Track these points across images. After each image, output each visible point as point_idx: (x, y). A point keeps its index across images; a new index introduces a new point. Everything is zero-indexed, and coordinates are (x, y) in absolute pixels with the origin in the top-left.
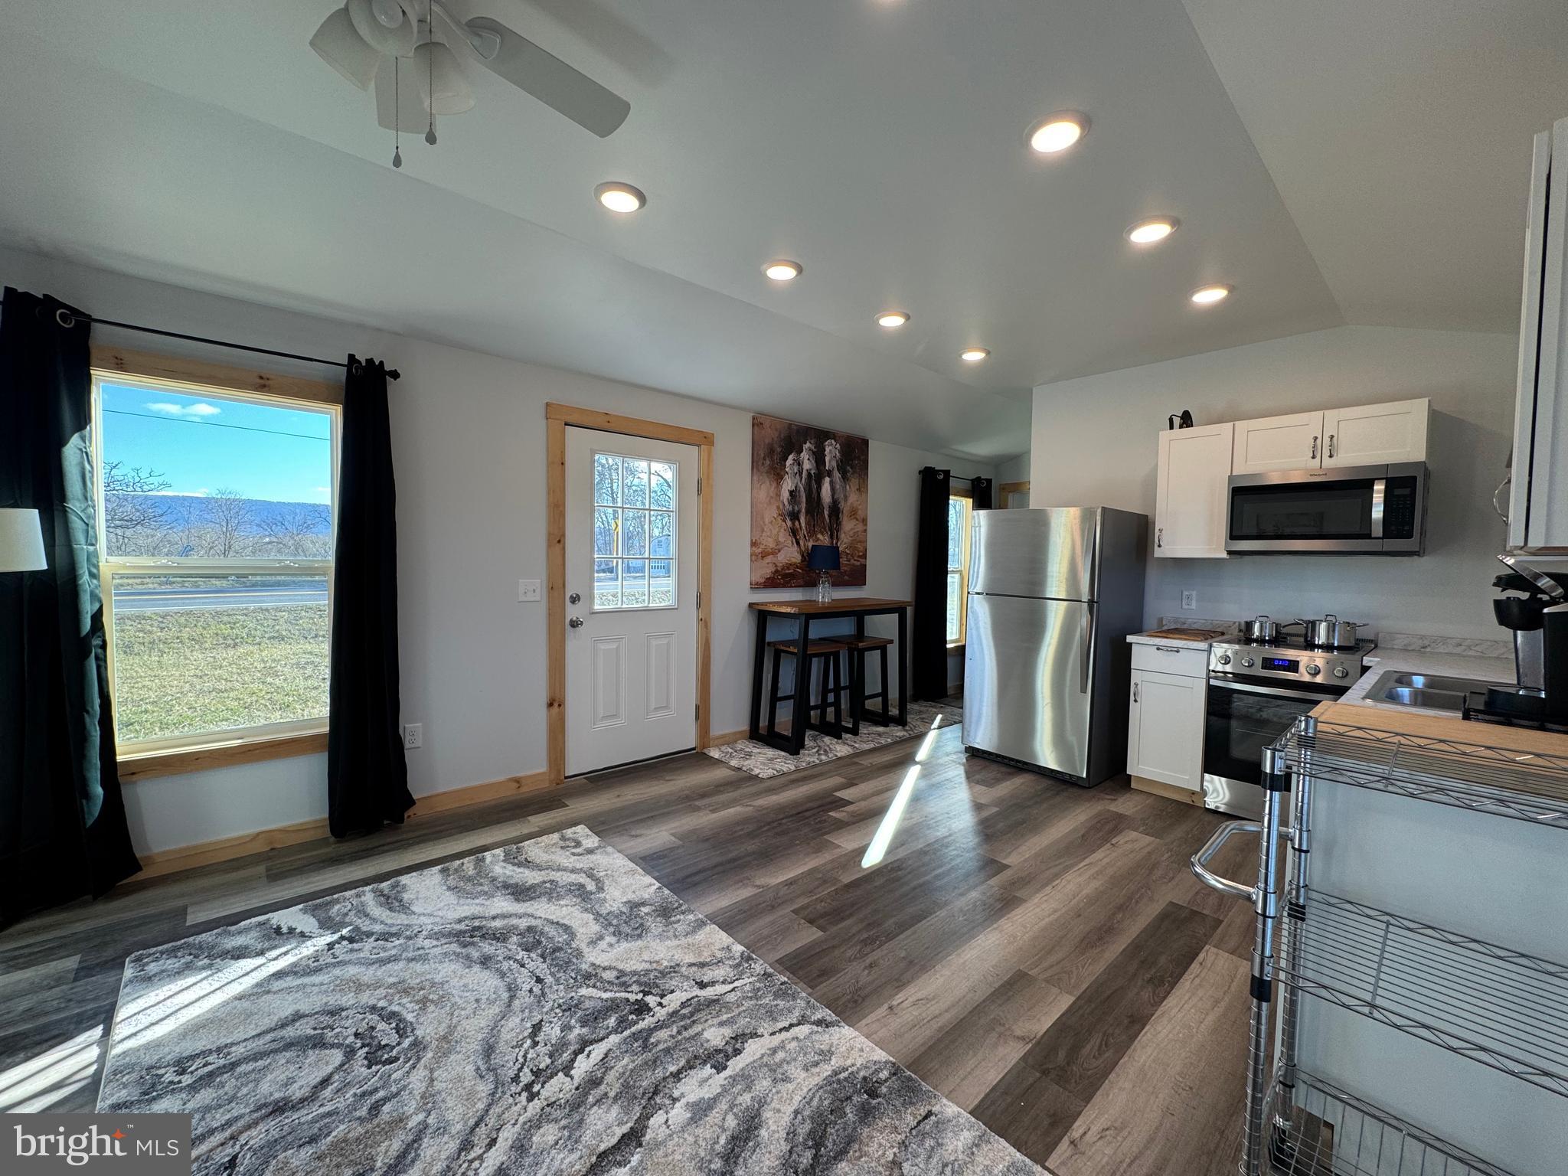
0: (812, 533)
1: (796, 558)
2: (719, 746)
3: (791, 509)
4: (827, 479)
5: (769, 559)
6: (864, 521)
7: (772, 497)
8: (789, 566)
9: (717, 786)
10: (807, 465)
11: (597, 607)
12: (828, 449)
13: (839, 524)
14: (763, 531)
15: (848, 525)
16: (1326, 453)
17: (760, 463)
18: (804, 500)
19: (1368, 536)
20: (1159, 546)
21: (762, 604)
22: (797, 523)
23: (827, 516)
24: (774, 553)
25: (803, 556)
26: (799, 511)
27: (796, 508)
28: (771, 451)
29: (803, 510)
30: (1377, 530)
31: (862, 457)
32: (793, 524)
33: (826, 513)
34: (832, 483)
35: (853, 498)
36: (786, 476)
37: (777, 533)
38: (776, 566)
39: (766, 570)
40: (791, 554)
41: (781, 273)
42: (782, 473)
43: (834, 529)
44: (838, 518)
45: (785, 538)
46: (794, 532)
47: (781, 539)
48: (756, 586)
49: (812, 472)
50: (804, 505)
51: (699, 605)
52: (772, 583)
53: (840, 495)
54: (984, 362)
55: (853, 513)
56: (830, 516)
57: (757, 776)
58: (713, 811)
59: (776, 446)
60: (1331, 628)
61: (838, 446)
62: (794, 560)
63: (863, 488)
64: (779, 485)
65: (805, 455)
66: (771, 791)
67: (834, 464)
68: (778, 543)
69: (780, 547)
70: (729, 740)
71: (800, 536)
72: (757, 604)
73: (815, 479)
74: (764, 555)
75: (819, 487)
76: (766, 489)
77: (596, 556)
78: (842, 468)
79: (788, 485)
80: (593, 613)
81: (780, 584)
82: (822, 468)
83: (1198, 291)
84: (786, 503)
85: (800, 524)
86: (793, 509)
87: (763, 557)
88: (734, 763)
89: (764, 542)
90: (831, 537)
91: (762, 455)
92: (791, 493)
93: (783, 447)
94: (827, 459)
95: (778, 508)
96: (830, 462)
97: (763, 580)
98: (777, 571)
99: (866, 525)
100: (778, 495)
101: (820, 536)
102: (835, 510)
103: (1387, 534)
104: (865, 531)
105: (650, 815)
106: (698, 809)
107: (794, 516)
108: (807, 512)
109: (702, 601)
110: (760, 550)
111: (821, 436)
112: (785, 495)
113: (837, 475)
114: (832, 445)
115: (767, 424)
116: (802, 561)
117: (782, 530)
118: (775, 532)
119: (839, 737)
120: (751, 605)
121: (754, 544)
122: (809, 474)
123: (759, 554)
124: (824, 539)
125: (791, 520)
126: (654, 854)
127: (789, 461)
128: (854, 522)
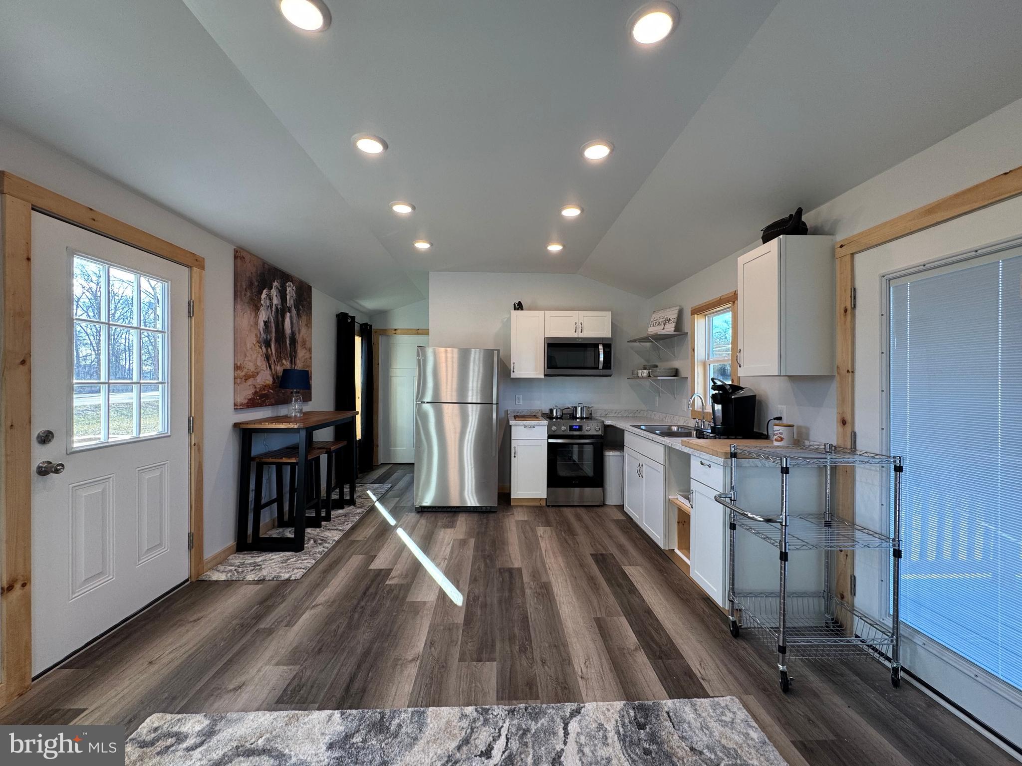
0: (279, 359)
1: (269, 380)
2: (214, 568)
3: (265, 338)
4: (288, 314)
5: (250, 382)
6: (310, 350)
7: (252, 326)
8: (265, 387)
9: (261, 603)
10: (276, 301)
11: (76, 445)
12: (288, 289)
13: (296, 352)
14: (245, 356)
15: (301, 353)
16: (580, 331)
17: (243, 293)
18: (274, 330)
19: (597, 368)
20: (514, 372)
21: (247, 423)
22: (269, 350)
23: (288, 345)
24: (254, 375)
25: (273, 378)
26: (271, 340)
27: (269, 337)
28: (251, 284)
29: (273, 339)
30: (601, 366)
31: (308, 300)
32: (267, 350)
33: (288, 342)
34: (291, 317)
35: (304, 330)
36: (262, 308)
37: (255, 359)
38: (255, 388)
39: (247, 392)
40: (265, 378)
41: (370, 147)
42: (259, 305)
43: (293, 357)
44: (295, 347)
45: (261, 363)
46: (267, 358)
47: (259, 364)
48: (238, 407)
49: (279, 307)
50: (274, 335)
51: (191, 430)
52: (253, 403)
53: (296, 329)
54: (429, 251)
55: (304, 343)
56: (290, 345)
57: (288, 580)
58: (289, 624)
59: (254, 280)
60: (582, 409)
61: (294, 288)
62: (268, 382)
63: (309, 324)
64: (257, 316)
65: (274, 292)
66: (318, 586)
67: (292, 302)
68: (257, 367)
69: (259, 370)
70: (221, 560)
71: (272, 361)
72: (240, 423)
73: (281, 312)
74: (247, 378)
75: (283, 321)
76: (246, 319)
77: (75, 381)
78: (296, 307)
79: (263, 315)
80: (71, 453)
81: (258, 403)
82: (284, 304)
83: (551, 245)
84: (262, 332)
85: (271, 351)
86: (267, 338)
87: (246, 380)
88: (250, 577)
89: (246, 366)
90: (291, 363)
91: (245, 287)
92: (265, 322)
93: (259, 282)
94: (288, 297)
95: (256, 335)
96: (290, 302)
97: (246, 401)
98: (256, 392)
99: (311, 353)
100: (256, 324)
101: (284, 361)
102: (293, 341)
103: (604, 368)
104: (311, 358)
105: (225, 660)
106: (270, 632)
107: (267, 344)
108: (276, 340)
109: (193, 425)
110: (243, 374)
111: (285, 277)
112: (261, 324)
113: (294, 311)
114: (290, 286)
115: (248, 258)
116: (273, 383)
117: (260, 356)
118: (254, 357)
119: (319, 526)
120: (236, 425)
121: (237, 368)
122: (277, 308)
123: (242, 375)
124: (287, 364)
125: (265, 347)
126: (285, 690)
127: (264, 296)
128: (304, 351)
